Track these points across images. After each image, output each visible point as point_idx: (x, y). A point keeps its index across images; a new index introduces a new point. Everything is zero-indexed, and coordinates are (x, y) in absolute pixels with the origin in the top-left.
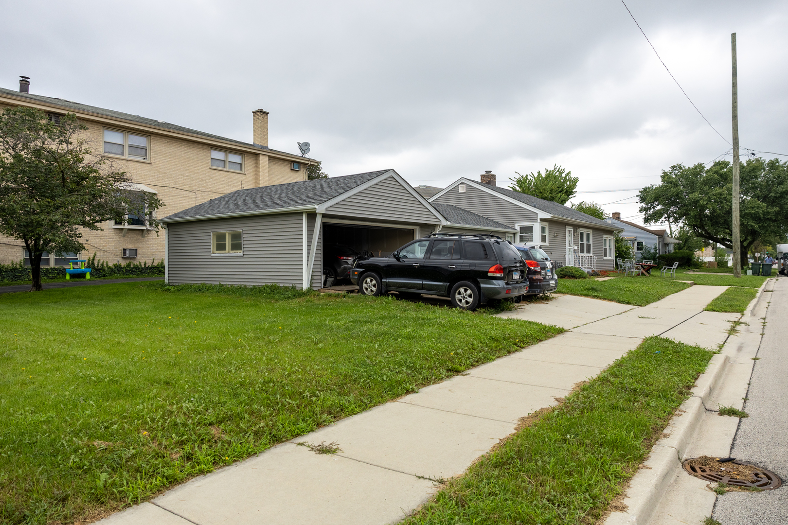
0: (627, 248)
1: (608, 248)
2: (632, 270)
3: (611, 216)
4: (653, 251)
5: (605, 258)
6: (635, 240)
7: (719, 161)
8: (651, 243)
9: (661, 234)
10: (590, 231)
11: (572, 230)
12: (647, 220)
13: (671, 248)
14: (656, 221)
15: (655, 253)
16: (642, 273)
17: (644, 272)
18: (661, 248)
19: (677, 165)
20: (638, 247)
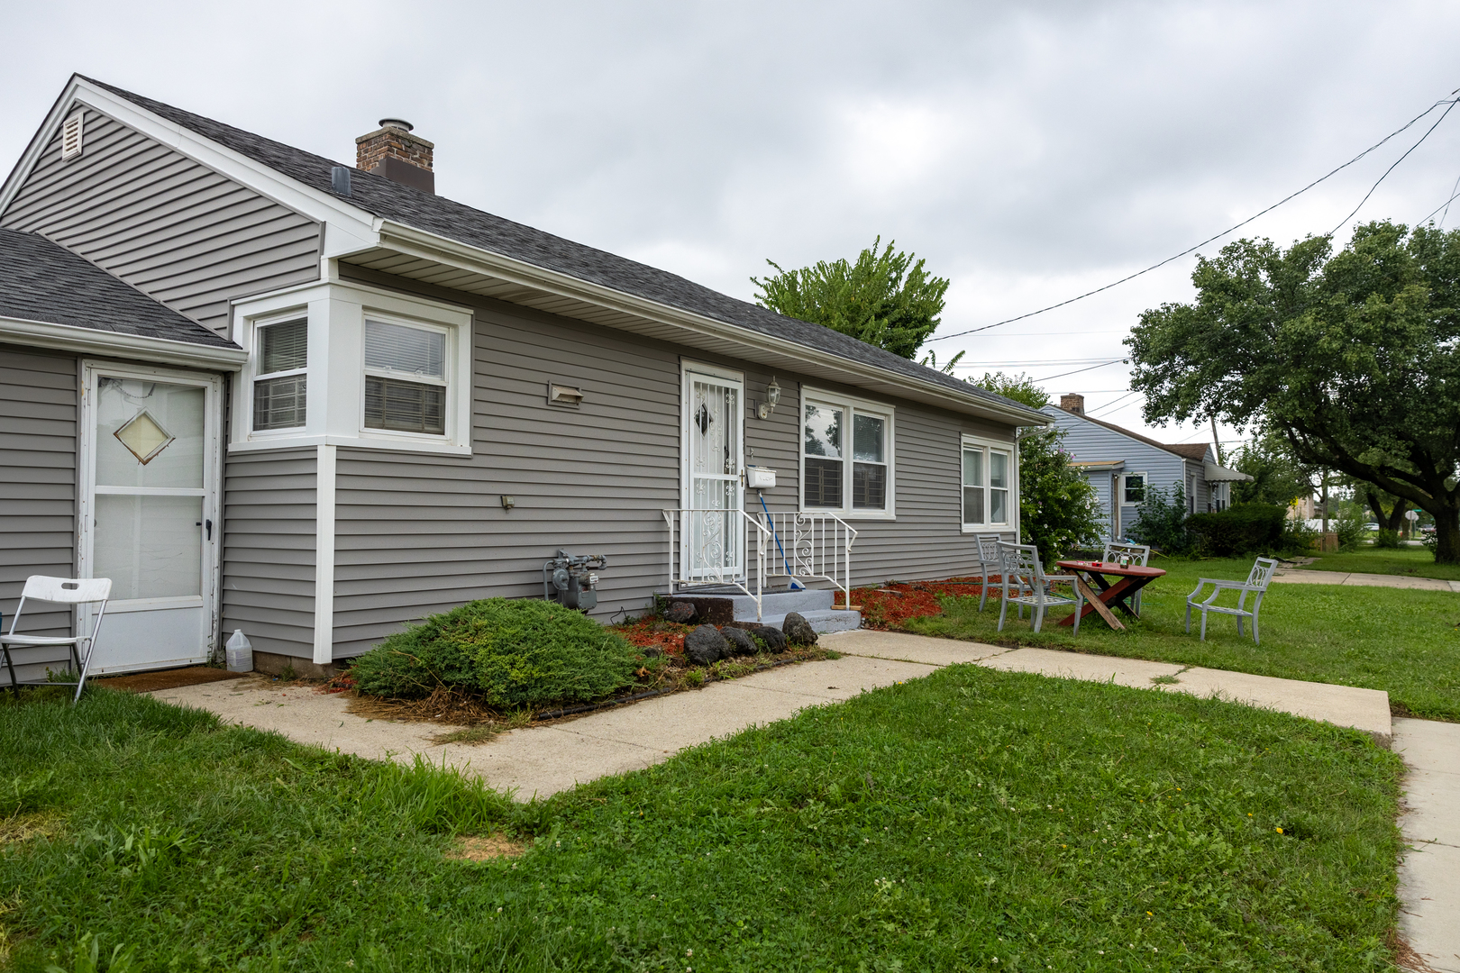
0: (1071, 492)
1: (987, 488)
2: (1033, 600)
3: (1058, 402)
4: (1171, 502)
5: (968, 528)
6: (1121, 470)
7: (1373, 224)
8: (1166, 480)
9: (1195, 456)
10: (886, 414)
11: (740, 387)
12: (1154, 412)
13: (1225, 496)
14: (1181, 417)
15: (1179, 510)
16: (1089, 611)
17: (1100, 607)
18: (1195, 494)
19: (1243, 241)
20: (1128, 492)
